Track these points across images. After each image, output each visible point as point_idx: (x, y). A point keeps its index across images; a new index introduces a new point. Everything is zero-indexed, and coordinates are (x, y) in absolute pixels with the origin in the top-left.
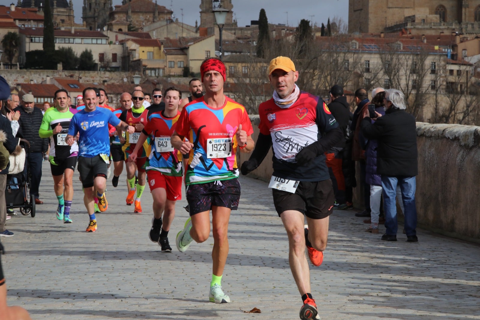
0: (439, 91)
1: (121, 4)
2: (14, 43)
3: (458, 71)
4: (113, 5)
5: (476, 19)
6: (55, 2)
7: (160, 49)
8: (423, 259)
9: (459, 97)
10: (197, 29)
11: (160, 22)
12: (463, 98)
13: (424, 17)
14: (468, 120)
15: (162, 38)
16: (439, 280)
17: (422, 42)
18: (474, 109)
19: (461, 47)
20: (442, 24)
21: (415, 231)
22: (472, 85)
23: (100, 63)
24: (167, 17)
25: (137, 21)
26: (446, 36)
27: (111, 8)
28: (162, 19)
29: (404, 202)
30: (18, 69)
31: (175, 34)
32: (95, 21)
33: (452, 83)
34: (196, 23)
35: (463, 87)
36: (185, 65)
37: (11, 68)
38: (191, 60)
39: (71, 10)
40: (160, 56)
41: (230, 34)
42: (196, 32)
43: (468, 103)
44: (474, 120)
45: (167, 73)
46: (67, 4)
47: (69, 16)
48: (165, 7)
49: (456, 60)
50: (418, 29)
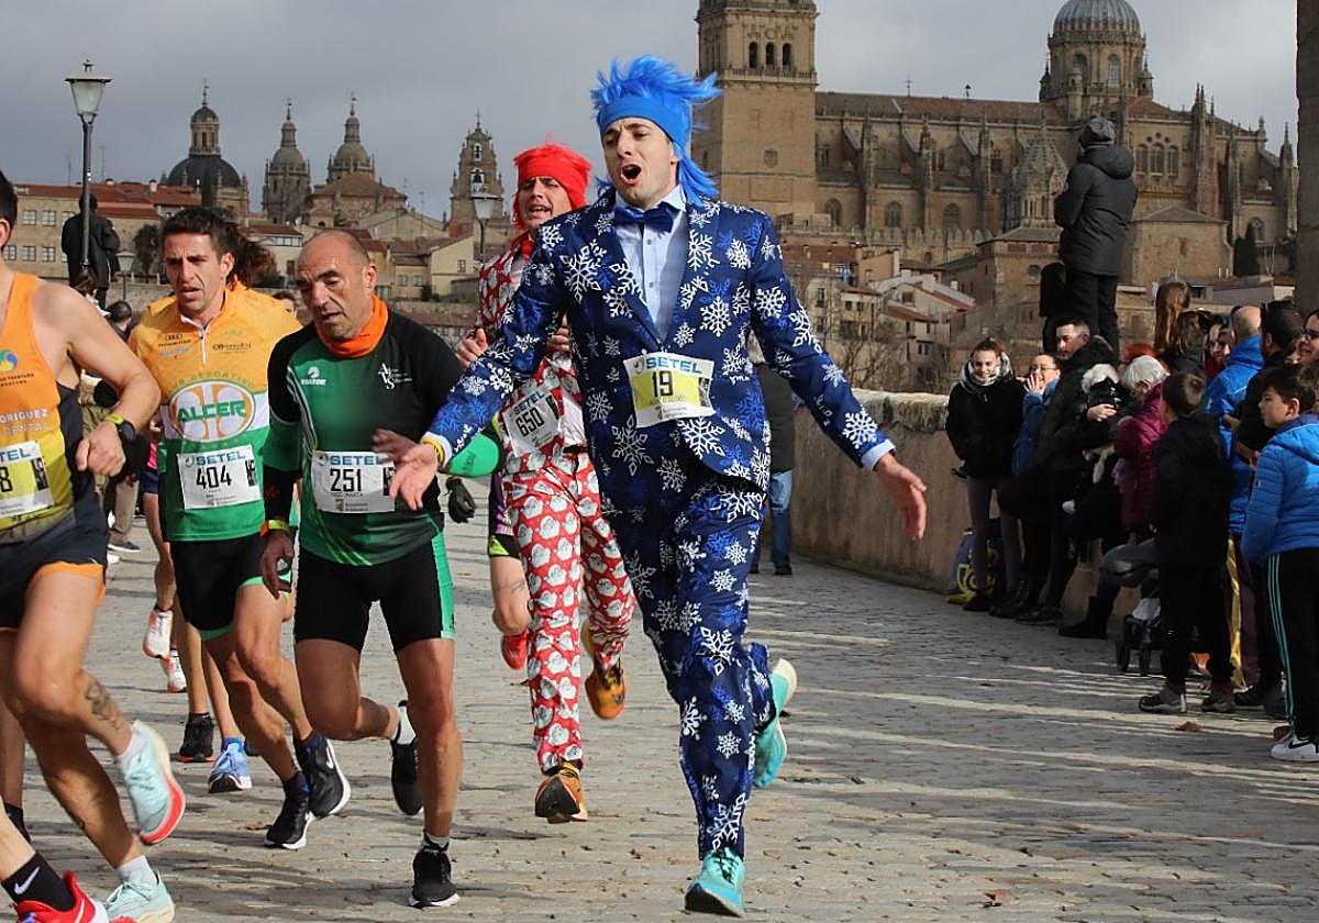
0: (828, 335)
1: (325, 183)
2: (153, 243)
3: (858, 304)
4: (312, 185)
5: (886, 223)
6: (220, 178)
7: (385, 256)
8: (799, 603)
9: (860, 344)
10: (446, 225)
11: (386, 213)
12: (866, 346)
13: (807, 217)
14: (873, 382)
15: (389, 239)
16: (825, 636)
17: (804, 256)
18: (882, 365)
19: (863, 265)
20: (835, 228)
21: (787, 558)
22: (880, 326)
23: (286, 276)
24: (397, 205)
25: (350, 211)
26: (841, 249)
27: (309, 189)
28: (389, 208)
29: (772, 511)
30: (158, 283)
31: (410, 232)
32: (282, 210)
33: (850, 322)
34: (445, 215)
35: (866, 330)
36: (424, 283)
37: (147, 282)
38: (435, 274)
39: (244, 190)
40: (385, 266)
41: (497, 234)
42: (444, 230)
43: (874, 354)
44: (881, 382)
45: (395, 295)
46: (239, 181)
47: (241, 200)
48: (394, 190)
49: (856, 286)
50: (798, 235)
